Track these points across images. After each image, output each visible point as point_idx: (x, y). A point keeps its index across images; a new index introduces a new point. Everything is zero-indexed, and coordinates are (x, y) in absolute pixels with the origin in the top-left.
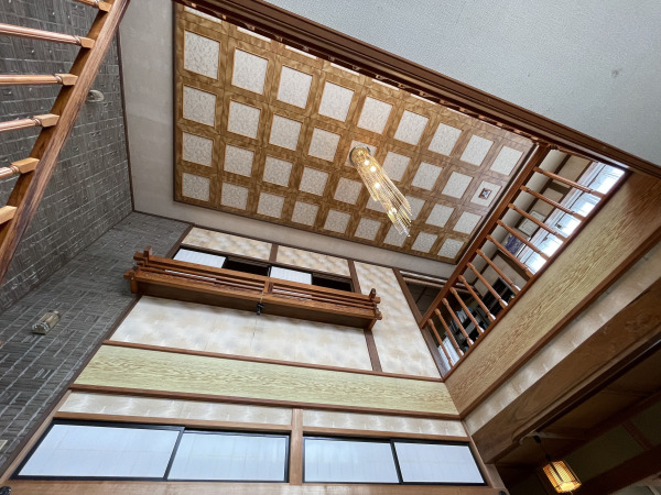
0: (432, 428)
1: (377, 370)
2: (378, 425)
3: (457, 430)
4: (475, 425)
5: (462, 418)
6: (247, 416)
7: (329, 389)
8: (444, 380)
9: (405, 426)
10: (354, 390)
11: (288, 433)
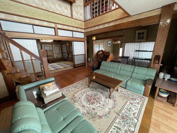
0: (79, 30)
1: (72, 17)
2: (71, 28)
3: (83, 31)
4: (86, 31)
5: (85, 29)
6: (46, 24)
7: (62, 20)
8: (84, 22)
9: (75, 29)
10: (67, 21)
11: (55, 28)
